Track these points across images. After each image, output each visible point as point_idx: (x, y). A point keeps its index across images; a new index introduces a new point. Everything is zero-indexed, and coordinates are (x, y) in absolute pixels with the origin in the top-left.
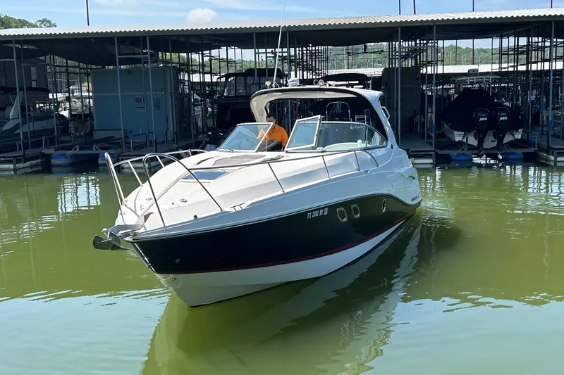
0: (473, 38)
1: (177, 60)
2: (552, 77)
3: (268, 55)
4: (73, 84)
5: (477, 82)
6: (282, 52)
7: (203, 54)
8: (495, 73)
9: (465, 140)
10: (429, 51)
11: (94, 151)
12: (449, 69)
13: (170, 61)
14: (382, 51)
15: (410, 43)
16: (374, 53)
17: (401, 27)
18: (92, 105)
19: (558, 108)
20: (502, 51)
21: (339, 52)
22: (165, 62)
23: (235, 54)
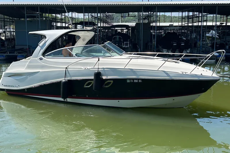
0: (171, 12)
1: (51, 17)
2: (202, 28)
3: (89, 16)
4: (7, 26)
5: (173, 30)
6: (95, 15)
7: (62, 15)
8: (180, 26)
10: (154, 17)
11: (15, 54)
12: (162, 24)
13: (48, 17)
14: (135, 16)
15: (146, 13)
16: (132, 17)
17: (143, 7)
18: (14, 35)
19: (204, 41)
20: (182, 17)
21: (118, 16)
22: (46, 17)
23: (75, 15)
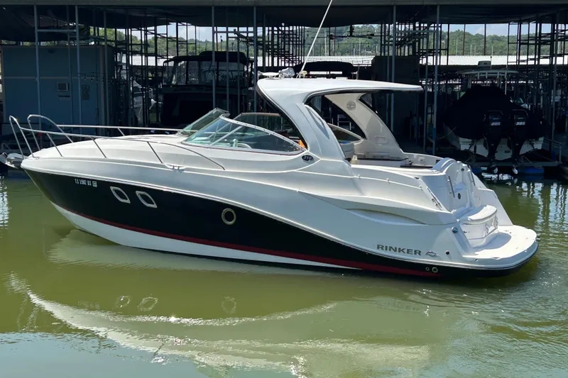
0: (485, 22)
1: (113, 38)
3: (230, 35)
5: (490, 78)
6: (248, 32)
7: (146, 31)
8: (512, 67)
9: (472, 150)
10: (431, 37)
11: (3, 150)
12: (456, 60)
13: (105, 39)
14: (373, 35)
15: (407, 26)
16: (361, 37)
17: (397, 7)
20: (520, 40)
22: (98, 39)
23: (188, 32)
